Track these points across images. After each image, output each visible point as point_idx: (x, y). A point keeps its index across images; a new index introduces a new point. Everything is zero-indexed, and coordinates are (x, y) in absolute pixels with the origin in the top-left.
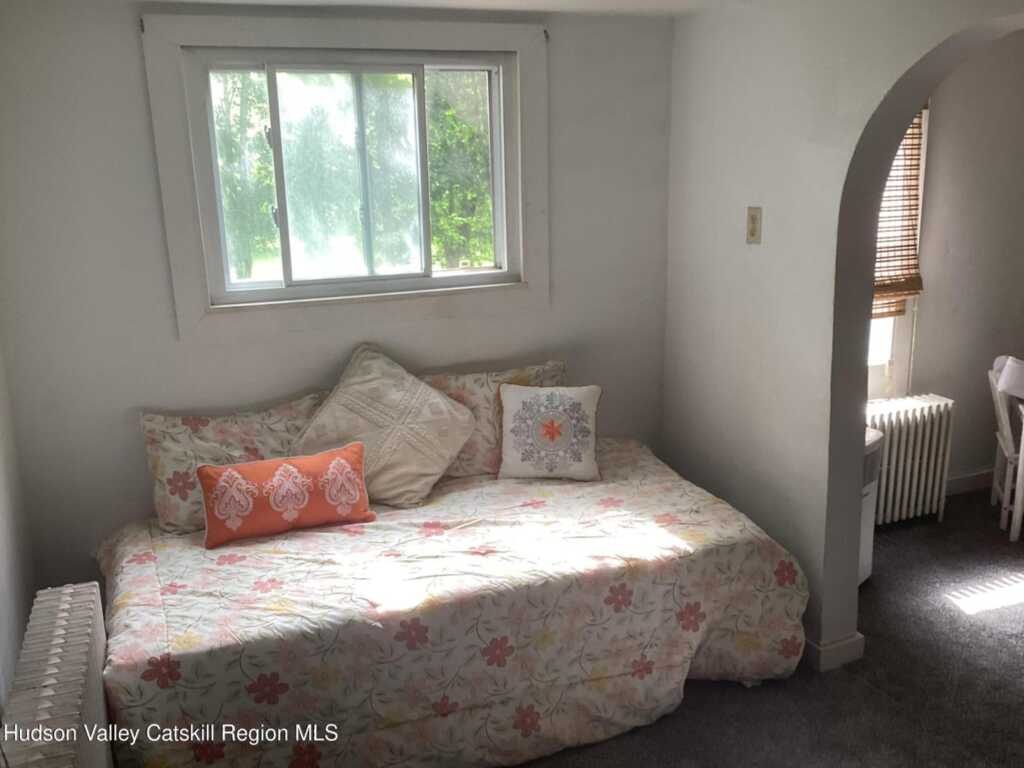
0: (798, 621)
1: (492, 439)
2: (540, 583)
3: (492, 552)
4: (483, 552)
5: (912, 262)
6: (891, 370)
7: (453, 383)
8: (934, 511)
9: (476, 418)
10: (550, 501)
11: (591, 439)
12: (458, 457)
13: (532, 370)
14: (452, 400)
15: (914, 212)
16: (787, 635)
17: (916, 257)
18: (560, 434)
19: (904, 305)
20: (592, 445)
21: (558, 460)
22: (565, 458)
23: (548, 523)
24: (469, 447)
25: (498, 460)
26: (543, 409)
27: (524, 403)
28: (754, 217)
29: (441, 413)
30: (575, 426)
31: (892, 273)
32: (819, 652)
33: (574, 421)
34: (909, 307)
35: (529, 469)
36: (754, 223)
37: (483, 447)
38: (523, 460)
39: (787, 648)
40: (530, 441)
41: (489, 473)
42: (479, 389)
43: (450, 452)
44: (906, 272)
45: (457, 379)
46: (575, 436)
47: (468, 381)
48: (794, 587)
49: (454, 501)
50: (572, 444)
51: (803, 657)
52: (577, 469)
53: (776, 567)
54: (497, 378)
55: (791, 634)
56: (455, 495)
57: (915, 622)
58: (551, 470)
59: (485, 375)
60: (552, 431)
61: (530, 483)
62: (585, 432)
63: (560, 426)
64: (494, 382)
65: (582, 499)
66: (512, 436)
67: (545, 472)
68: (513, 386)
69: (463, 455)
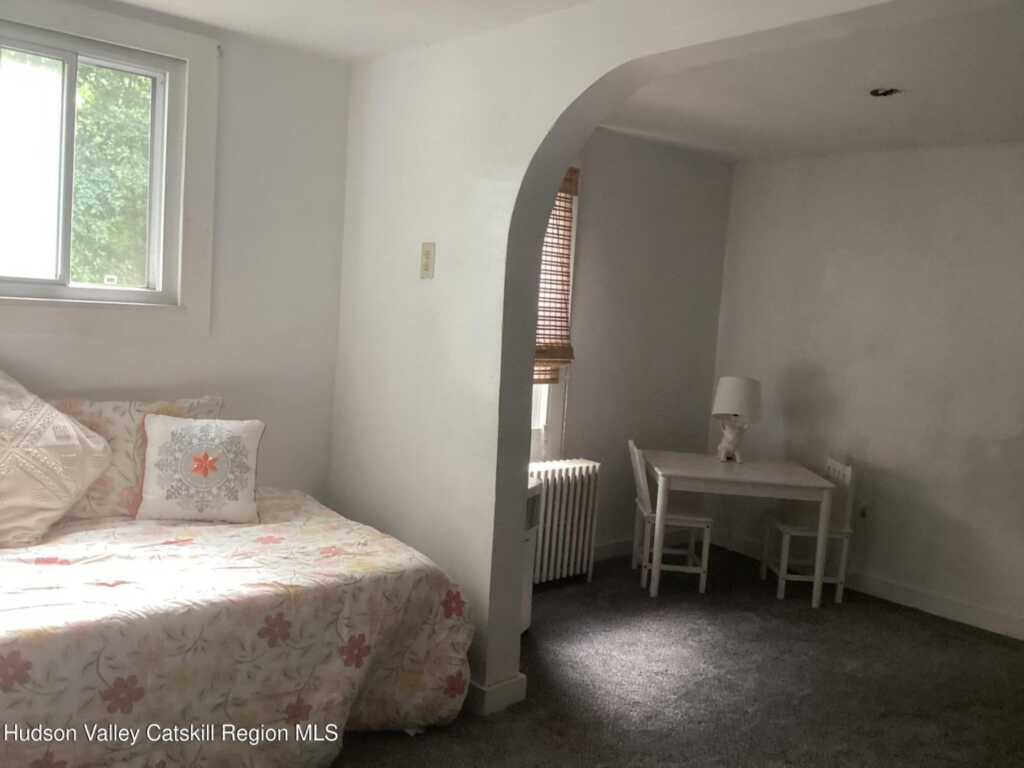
0: (463, 655)
1: (131, 476)
2: (182, 611)
3: (123, 582)
4: (111, 583)
5: (564, 333)
6: (546, 435)
7: (86, 407)
8: (584, 570)
9: (114, 450)
10: (198, 539)
11: (251, 477)
12: (87, 496)
13: (185, 403)
14: (84, 427)
15: (566, 288)
16: (453, 671)
17: (568, 329)
18: (214, 468)
19: (558, 374)
20: (251, 483)
21: (210, 498)
22: (218, 495)
23: (195, 557)
24: (101, 484)
25: (138, 499)
26: (195, 441)
27: (173, 434)
28: (428, 252)
29: (68, 437)
30: (233, 461)
31: (547, 341)
32: (483, 693)
33: (232, 456)
34: (562, 374)
35: (174, 508)
36: (427, 258)
37: (119, 483)
38: (168, 497)
39: (452, 686)
40: (177, 476)
41: (124, 515)
42: (120, 418)
43: (75, 486)
44: (559, 341)
45: (91, 405)
46: (232, 472)
47: (107, 409)
48: (461, 618)
49: (77, 541)
50: (228, 480)
51: (468, 695)
52: (230, 508)
53: (444, 597)
54: (141, 408)
55: (457, 668)
56: (79, 535)
57: (572, 667)
58: (201, 510)
59: (128, 404)
60: (205, 465)
61: (175, 525)
62: (245, 468)
63: (214, 460)
64: (138, 411)
65: (236, 538)
66: (157, 471)
67: (194, 513)
68: (161, 416)
69: (93, 494)
